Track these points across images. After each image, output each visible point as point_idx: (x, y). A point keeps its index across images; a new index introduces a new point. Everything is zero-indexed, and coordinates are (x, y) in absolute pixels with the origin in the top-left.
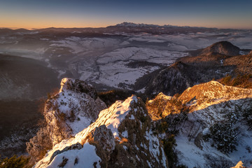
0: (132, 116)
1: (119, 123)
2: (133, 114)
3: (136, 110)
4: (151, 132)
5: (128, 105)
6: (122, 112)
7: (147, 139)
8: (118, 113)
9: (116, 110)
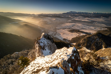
0: (73, 57)
1: (67, 59)
2: (74, 56)
3: (75, 54)
4: (80, 68)
5: (71, 51)
6: (68, 54)
7: (79, 70)
8: (66, 53)
9: (65, 52)
